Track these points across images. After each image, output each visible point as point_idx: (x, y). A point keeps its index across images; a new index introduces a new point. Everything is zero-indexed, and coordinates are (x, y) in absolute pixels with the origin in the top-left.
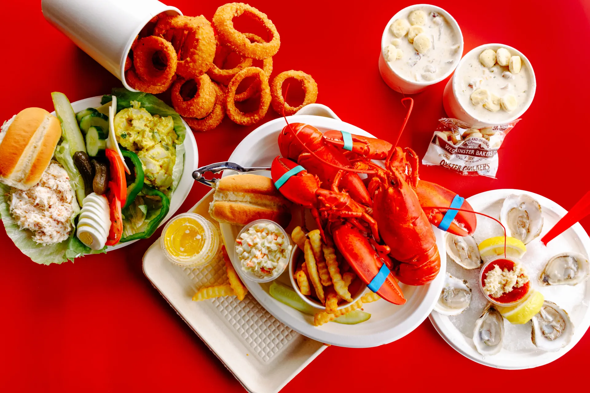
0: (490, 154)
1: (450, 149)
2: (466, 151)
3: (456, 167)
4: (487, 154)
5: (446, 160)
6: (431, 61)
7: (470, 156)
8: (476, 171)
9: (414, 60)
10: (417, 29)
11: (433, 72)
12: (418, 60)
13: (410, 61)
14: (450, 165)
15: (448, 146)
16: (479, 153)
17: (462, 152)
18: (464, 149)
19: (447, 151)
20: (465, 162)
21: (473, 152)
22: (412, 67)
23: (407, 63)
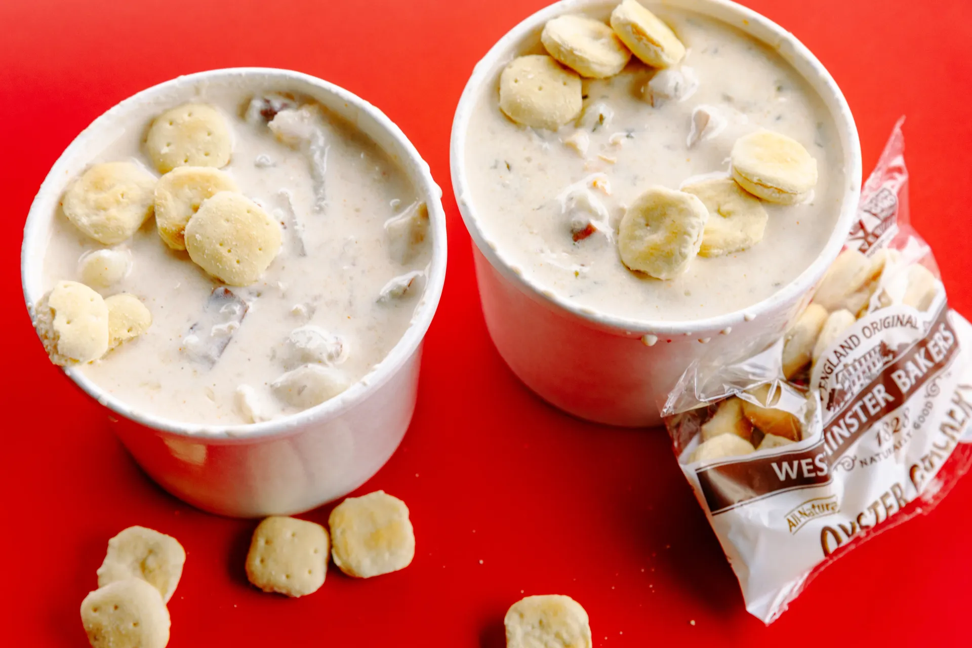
0: (946, 339)
1: (805, 468)
2: (855, 415)
3: (888, 509)
4: (933, 351)
5: (834, 521)
6: (304, 309)
7: (888, 418)
8: (953, 445)
9: (214, 329)
10: (191, 180)
11: (325, 357)
12: (235, 323)
13: (193, 339)
14: (864, 522)
15: (785, 465)
16: (908, 376)
17: (846, 434)
18: (843, 416)
19: (802, 481)
20: (892, 457)
21: (881, 394)
22: (213, 363)
23: (183, 351)
